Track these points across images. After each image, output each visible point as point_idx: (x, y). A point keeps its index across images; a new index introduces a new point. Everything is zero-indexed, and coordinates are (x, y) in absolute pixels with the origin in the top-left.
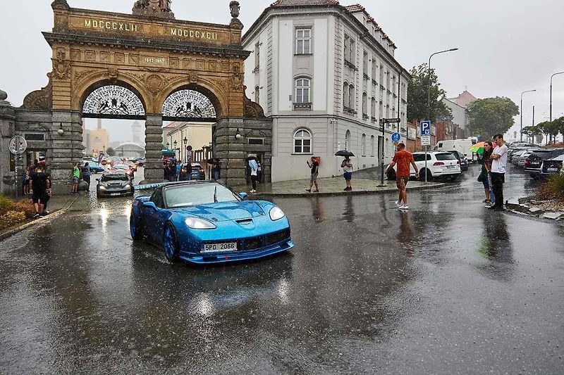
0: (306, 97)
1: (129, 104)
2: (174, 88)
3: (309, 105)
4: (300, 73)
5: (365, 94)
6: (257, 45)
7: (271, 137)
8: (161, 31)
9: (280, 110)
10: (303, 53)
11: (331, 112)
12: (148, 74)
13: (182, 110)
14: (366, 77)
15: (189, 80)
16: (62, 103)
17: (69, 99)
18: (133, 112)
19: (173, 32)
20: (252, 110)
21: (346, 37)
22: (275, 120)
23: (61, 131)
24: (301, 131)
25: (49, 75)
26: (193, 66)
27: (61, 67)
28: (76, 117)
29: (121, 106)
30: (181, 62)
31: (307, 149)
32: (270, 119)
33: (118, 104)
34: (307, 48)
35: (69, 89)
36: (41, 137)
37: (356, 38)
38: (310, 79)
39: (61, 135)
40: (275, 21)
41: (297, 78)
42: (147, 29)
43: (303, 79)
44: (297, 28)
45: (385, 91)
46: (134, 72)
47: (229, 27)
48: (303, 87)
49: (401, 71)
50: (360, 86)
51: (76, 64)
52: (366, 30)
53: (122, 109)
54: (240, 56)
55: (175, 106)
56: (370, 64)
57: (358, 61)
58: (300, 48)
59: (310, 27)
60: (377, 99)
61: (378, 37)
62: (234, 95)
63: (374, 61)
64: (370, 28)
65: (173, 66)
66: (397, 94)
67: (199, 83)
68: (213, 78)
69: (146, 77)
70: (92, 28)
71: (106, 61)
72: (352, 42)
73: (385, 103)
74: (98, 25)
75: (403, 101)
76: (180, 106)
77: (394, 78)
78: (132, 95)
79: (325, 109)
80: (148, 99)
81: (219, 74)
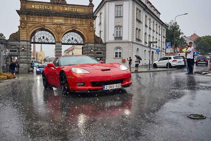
0: (120, 34)
1: (49, 38)
2: (66, 31)
3: (121, 38)
4: (117, 24)
5: (146, 33)
6: (101, 14)
7: (105, 51)
8: (61, 9)
9: (109, 40)
10: (119, 16)
11: (130, 40)
12: (56, 26)
13: (70, 40)
14: (146, 26)
15: (72, 28)
16: (24, 38)
17: (26, 36)
18: (50, 41)
19: (66, 9)
20: (97, 40)
21: (137, 9)
22: (107, 44)
23: (23, 48)
24: (118, 48)
25: (19, 27)
26: (74, 22)
27: (23, 23)
28: (29, 43)
29: (46, 39)
30: (69, 21)
31: (120, 56)
32: (105, 44)
33: (45, 38)
34: (120, 14)
35: (26, 32)
36: (16, 51)
37: (142, 9)
38: (122, 27)
39: (23, 50)
40: (107, 3)
41: (116, 27)
42: (56, 8)
43: (118, 27)
44: (116, 6)
45: (155, 33)
46: (51, 26)
47: (88, 6)
48: (118, 30)
49: (163, 24)
50: (143, 30)
51: (29, 22)
52: (146, 6)
53: (46, 40)
54: (93, 18)
55: (67, 39)
56: (148, 21)
57: (143, 19)
58: (117, 14)
59: (122, 5)
60: (152, 36)
61: (152, 9)
62: (90, 34)
63: (150, 19)
64: (148, 5)
65: (66, 23)
66: (161, 34)
67: (76, 30)
68: (82, 27)
69: (55, 27)
70: (35, 8)
71: (40, 21)
72: (140, 11)
73: (155, 38)
74: (37, 7)
75: (164, 37)
76: (69, 39)
77: (159, 27)
78: (50, 35)
79: (128, 39)
80: (57, 36)
81: (85, 26)
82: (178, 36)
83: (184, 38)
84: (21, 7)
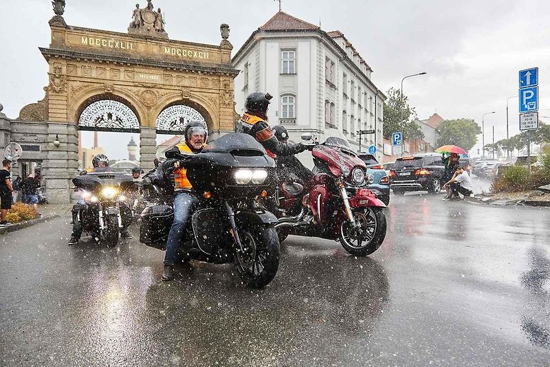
0: (291, 113)
1: (124, 118)
2: (168, 103)
3: (293, 121)
4: (286, 90)
5: (344, 112)
6: (246, 66)
8: (155, 50)
10: (289, 73)
11: (314, 126)
12: (143, 89)
13: (175, 124)
14: (345, 95)
15: (182, 95)
16: (58, 115)
17: (65, 112)
18: (127, 125)
19: (167, 51)
21: (327, 59)
23: (57, 142)
25: (46, 89)
26: (186, 82)
27: (57, 81)
28: (72, 129)
29: (117, 120)
30: (174, 79)
33: (114, 117)
34: (291, 68)
35: (65, 103)
36: (36, 148)
37: (336, 60)
38: (295, 96)
39: (57, 146)
40: (263, 42)
41: (283, 96)
42: (142, 47)
43: (288, 96)
44: (282, 50)
45: (363, 110)
46: (129, 88)
47: (219, 48)
48: (288, 104)
49: (377, 93)
50: (340, 104)
51: (72, 78)
52: (345, 54)
53: (117, 122)
54: (230, 75)
55: (169, 121)
56: (349, 85)
57: (338, 81)
58: (285, 69)
59: (294, 50)
60: (356, 117)
61: (356, 61)
62: (225, 110)
63: (352, 82)
64: (349, 52)
65: (167, 83)
66: (374, 113)
67: (191, 99)
68: (205, 94)
69: (141, 92)
70: (89, 45)
71: (102, 76)
72: (333, 64)
73: (363, 121)
74: (94, 43)
75: (380, 120)
76: (174, 120)
77: (371, 98)
78: (127, 109)
79: (308, 124)
80: (143, 113)
81: (211, 91)
82: (406, 118)
83: (416, 123)
84: (53, 40)
